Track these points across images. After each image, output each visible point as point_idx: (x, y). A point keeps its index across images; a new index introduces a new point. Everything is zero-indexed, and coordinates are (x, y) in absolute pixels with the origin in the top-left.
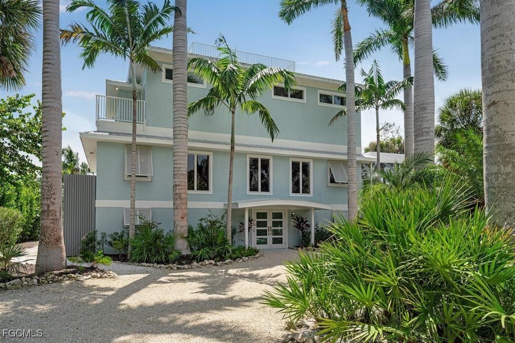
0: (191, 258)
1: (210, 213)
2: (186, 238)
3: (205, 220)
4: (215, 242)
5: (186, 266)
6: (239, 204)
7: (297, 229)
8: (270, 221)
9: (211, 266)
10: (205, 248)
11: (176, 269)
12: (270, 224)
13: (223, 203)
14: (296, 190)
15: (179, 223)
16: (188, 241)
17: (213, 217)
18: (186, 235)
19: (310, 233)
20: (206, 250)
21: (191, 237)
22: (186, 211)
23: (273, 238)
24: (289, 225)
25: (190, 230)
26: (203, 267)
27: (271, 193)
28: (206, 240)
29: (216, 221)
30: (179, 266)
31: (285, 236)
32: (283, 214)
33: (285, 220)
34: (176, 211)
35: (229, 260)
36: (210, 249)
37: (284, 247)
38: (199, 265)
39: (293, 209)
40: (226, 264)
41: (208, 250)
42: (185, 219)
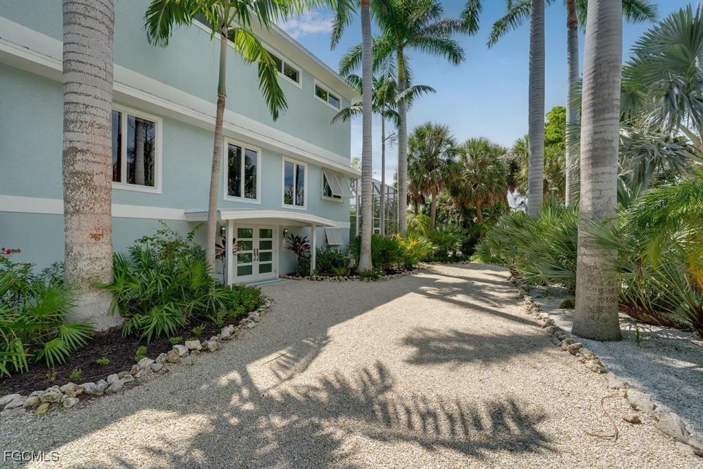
0: (124, 335)
1: (162, 228)
2: (106, 287)
3: (152, 240)
4: (186, 289)
5: (113, 378)
6: (222, 213)
7: (293, 252)
8: (256, 241)
9: (192, 357)
10: (166, 307)
11: (73, 401)
12: (256, 245)
13: (182, 211)
14: (288, 200)
15: (85, 251)
16: (115, 293)
17: (170, 234)
18: (107, 280)
19: (310, 256)
20: (167, 311)
21: (121, 281)
22: (106, 221)
23: (260, 265)
24: (280, 246)
25: (119, 266)
26: (172, 367)
27: (258, 201)
28: (165, 284)
29: (177, 243)
30: (89, 387)
31: (275, 261)
32: (273, 232)
33: (276, 241)
34: (75, 218)
35: (231, 328)
36: (176, 307)
37: (274, 276)
38: (158, 366)
39: (285, 225)
40: (226, 339)
41: (172, 310)
42: (105, 239)
